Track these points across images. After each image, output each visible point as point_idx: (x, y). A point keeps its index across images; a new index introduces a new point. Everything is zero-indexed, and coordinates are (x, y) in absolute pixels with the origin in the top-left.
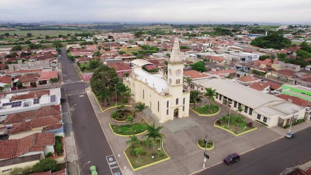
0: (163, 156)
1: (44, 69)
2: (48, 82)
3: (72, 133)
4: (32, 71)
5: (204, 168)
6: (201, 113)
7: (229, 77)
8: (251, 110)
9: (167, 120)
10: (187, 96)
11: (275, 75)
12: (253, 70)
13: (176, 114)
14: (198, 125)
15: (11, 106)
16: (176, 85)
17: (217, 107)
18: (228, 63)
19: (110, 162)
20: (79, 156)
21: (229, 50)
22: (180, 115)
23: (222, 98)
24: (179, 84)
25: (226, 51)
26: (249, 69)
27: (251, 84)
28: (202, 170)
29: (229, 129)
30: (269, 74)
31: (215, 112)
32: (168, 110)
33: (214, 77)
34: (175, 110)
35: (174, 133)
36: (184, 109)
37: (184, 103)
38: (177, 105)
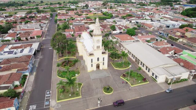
0: (78, 95)
1: (36, 28)
3: (35, 73)
4: (29, 30)
5: (99, 106)
6: (116, 67)
7: (148, 41)
8: (149, 69)
9: (92, 70)
10: (106, 56)
11: (185, 41)
12: (170, 36)
13: (98, 67)
14: (110, 75)
15: (8, 53)
16: (97, 49)
17: (129, 64)
18: (155, 29)
19: (47, 94)
20: (32, 88)
21: (161, 18)
22: (101, 68)
23: (135, 58)
24: (99, 49)
25: (159, 19)
26: (168, 35)
28: (97, 107)
29: (129, 81)
30: (181, 40)
31: (126, 68)
32: (92, 65)
33: (138, 41)
34: (97, 64)
35: (92, 80)
36: (103, 64)
37: (104, 60)
38: (98, 62)
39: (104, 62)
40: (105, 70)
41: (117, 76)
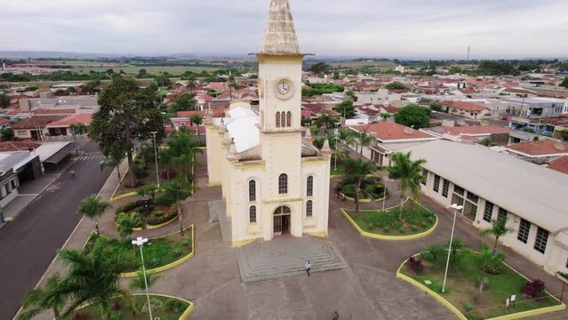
1: (82, 108)
2: (68, 132)
6: (370, 230)
7: (487, 143)
8: (543, 234)
9: (251, 238)
10: (322, 172)
13: (282, 221)
14: (344, 264)
16: (275, 129)
17: (426, 216)
18: (496, 116)
21: (502, 94)
22: (296, 228)
23: (451, 190)
24: (286, 128)
25: (496, 95)
26: (550, 129)
27: (551, 160)
29: (445, 294)
31: (415, 231)
32: (253, 210)
33: (445, 140)
34: (278, 210)
35: (249, 284)
36: (309, 211)
37: (310, 191)
38: (283, 197)
39: (314, 198)
40: (315, 239)
41: (380, 270)
